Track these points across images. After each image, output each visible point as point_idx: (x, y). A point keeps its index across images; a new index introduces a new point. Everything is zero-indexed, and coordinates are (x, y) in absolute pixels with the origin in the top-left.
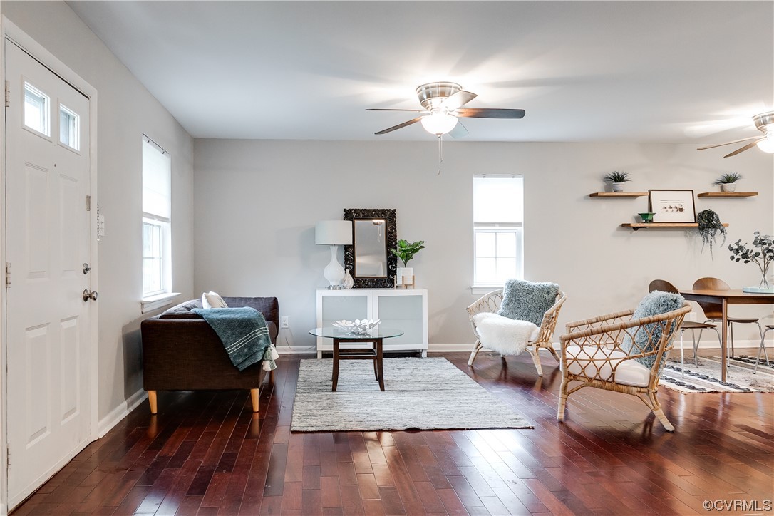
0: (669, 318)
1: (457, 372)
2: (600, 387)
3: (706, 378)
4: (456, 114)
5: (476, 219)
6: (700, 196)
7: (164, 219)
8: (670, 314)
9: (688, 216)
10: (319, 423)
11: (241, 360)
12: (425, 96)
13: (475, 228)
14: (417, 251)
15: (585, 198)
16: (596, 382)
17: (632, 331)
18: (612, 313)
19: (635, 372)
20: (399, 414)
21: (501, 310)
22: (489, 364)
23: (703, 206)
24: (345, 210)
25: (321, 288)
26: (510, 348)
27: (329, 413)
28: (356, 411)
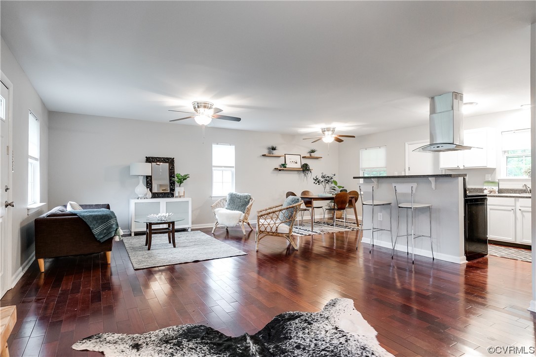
0: (296, 206)
1: (207, 236)
2: (272, 235)
3: (306, 230)
4: (211, 117)
5: (213, 165)
6: (303, 157)
7: (36, 159)
8: (297, 204)
9: (298, 166)
10: (148, 264)
11: (102, 237)
12: (197, 107)
13: (213, 168)
14: (186, 179)
15: (260, 156)
16: (270, 233)
17: (284, 211)
18: (274, 205)
19: (284, 228)
20: (187, 256)
21: (226, 207)
22: (222, 232)
23: (304, 161)
24: (146, 157)
25: (132, 198)
26: (231, 224)
27: (151, 259)
28: (165, 257)
